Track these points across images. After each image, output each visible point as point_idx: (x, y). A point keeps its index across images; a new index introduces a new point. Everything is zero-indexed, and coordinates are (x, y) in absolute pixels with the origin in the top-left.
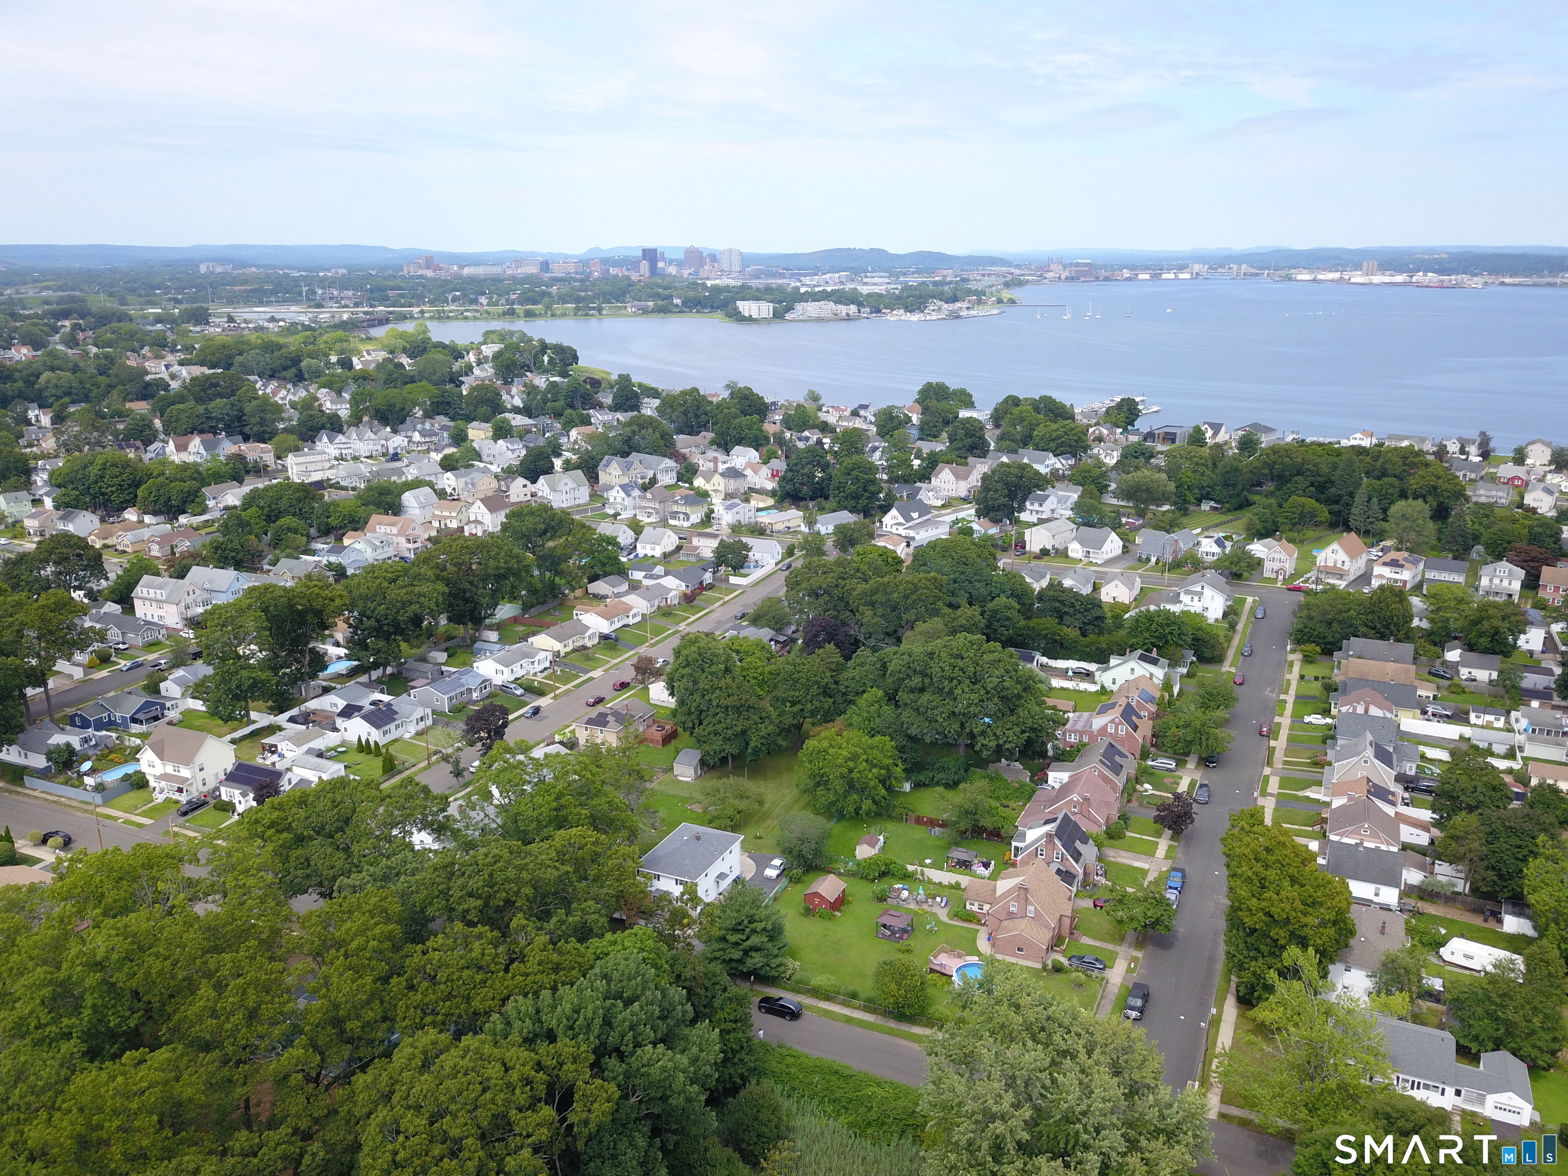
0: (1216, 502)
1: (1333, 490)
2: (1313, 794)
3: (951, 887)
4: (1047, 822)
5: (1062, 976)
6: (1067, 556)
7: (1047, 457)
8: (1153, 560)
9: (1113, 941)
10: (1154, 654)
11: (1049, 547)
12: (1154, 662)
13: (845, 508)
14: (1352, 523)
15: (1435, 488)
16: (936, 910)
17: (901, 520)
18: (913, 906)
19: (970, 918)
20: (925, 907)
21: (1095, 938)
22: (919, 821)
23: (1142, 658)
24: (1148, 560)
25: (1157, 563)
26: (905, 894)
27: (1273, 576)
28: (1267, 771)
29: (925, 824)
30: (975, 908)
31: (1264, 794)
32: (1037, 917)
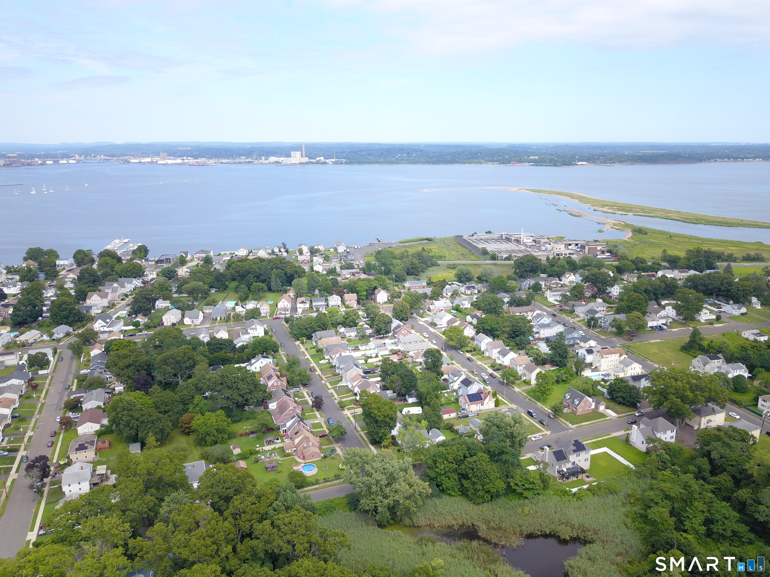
0: (216, 288)
1: (262, 277)
2: (341, 384)
3: (272, 450)
4: (292, 418)
5: (327, 458)
6: (184, 324)
7: (133, 281)
8: (219, 318)
9: (330, 444)
10: (265, 355)
11: (175, 322)
12: (267, 357)
13: (62, 324)
14: (272, 288)
15: (296, 271)
16: (275, 458)
17: (104, 324)
18: (267, 460)
19: (289, 455)
20: (271, 459)
21: (325, 445)
22: (241, 435)
23: (263, 357)
24: (216, 319)
25: (221, 319)
26: (263, 457)
27: (265, 315)
28: (323, 382)
29: (244, 435)
30: (290, 451)
31: (329, 389)
32: (313, 445)
